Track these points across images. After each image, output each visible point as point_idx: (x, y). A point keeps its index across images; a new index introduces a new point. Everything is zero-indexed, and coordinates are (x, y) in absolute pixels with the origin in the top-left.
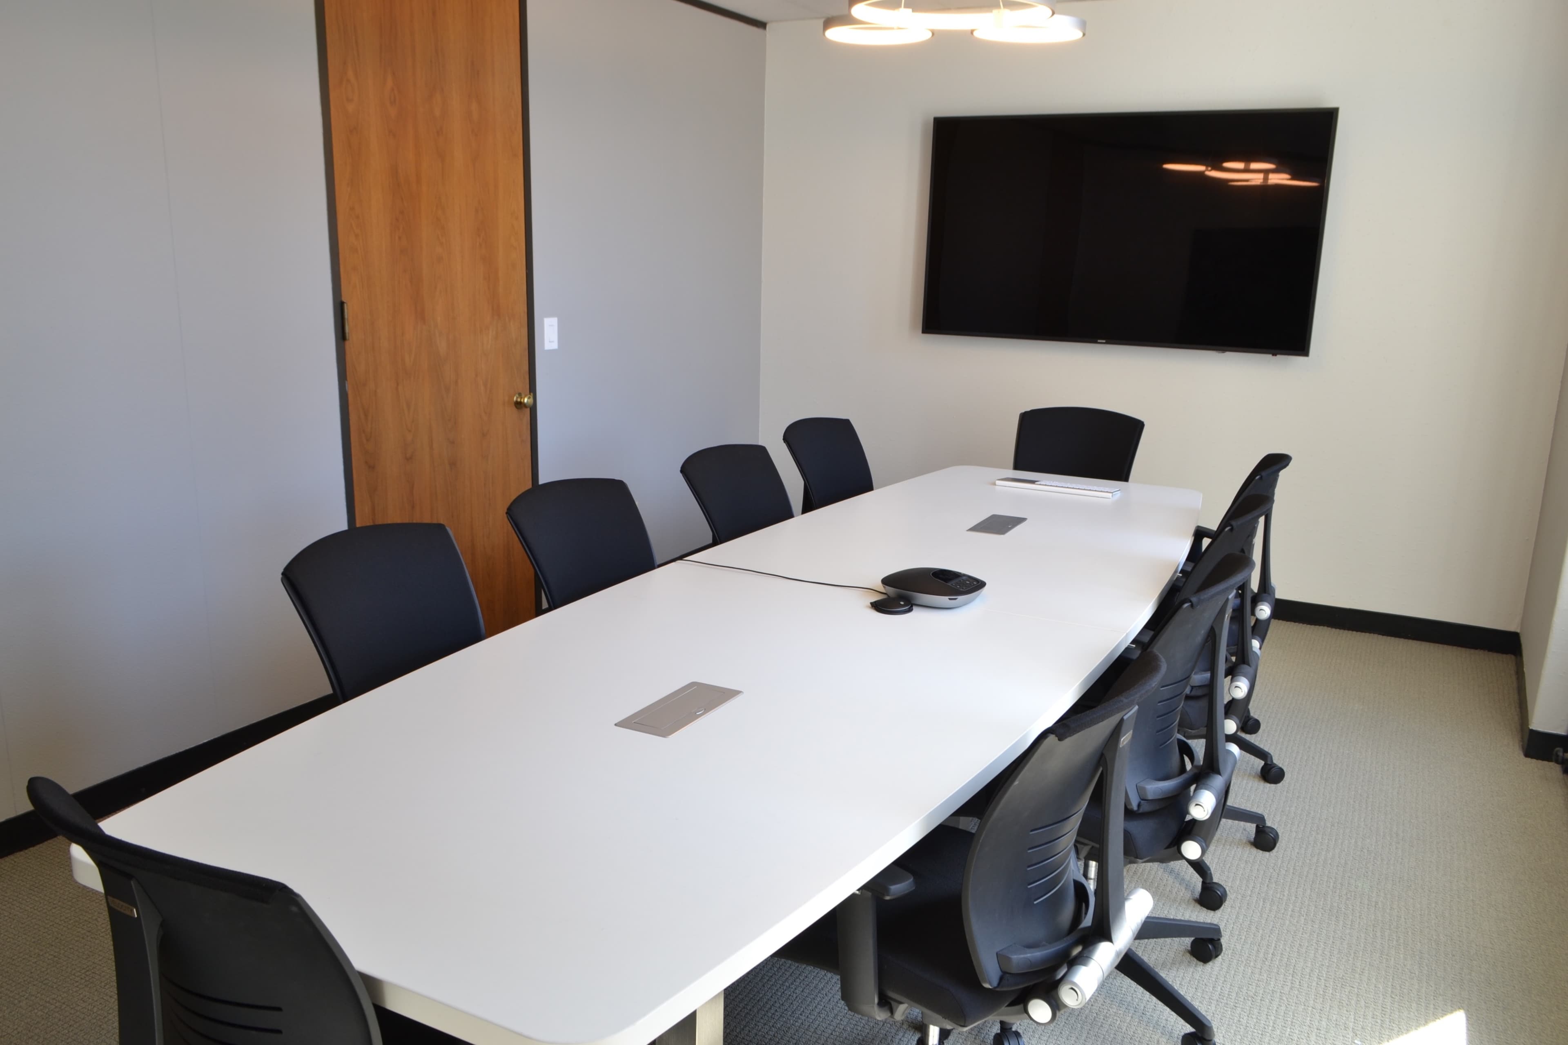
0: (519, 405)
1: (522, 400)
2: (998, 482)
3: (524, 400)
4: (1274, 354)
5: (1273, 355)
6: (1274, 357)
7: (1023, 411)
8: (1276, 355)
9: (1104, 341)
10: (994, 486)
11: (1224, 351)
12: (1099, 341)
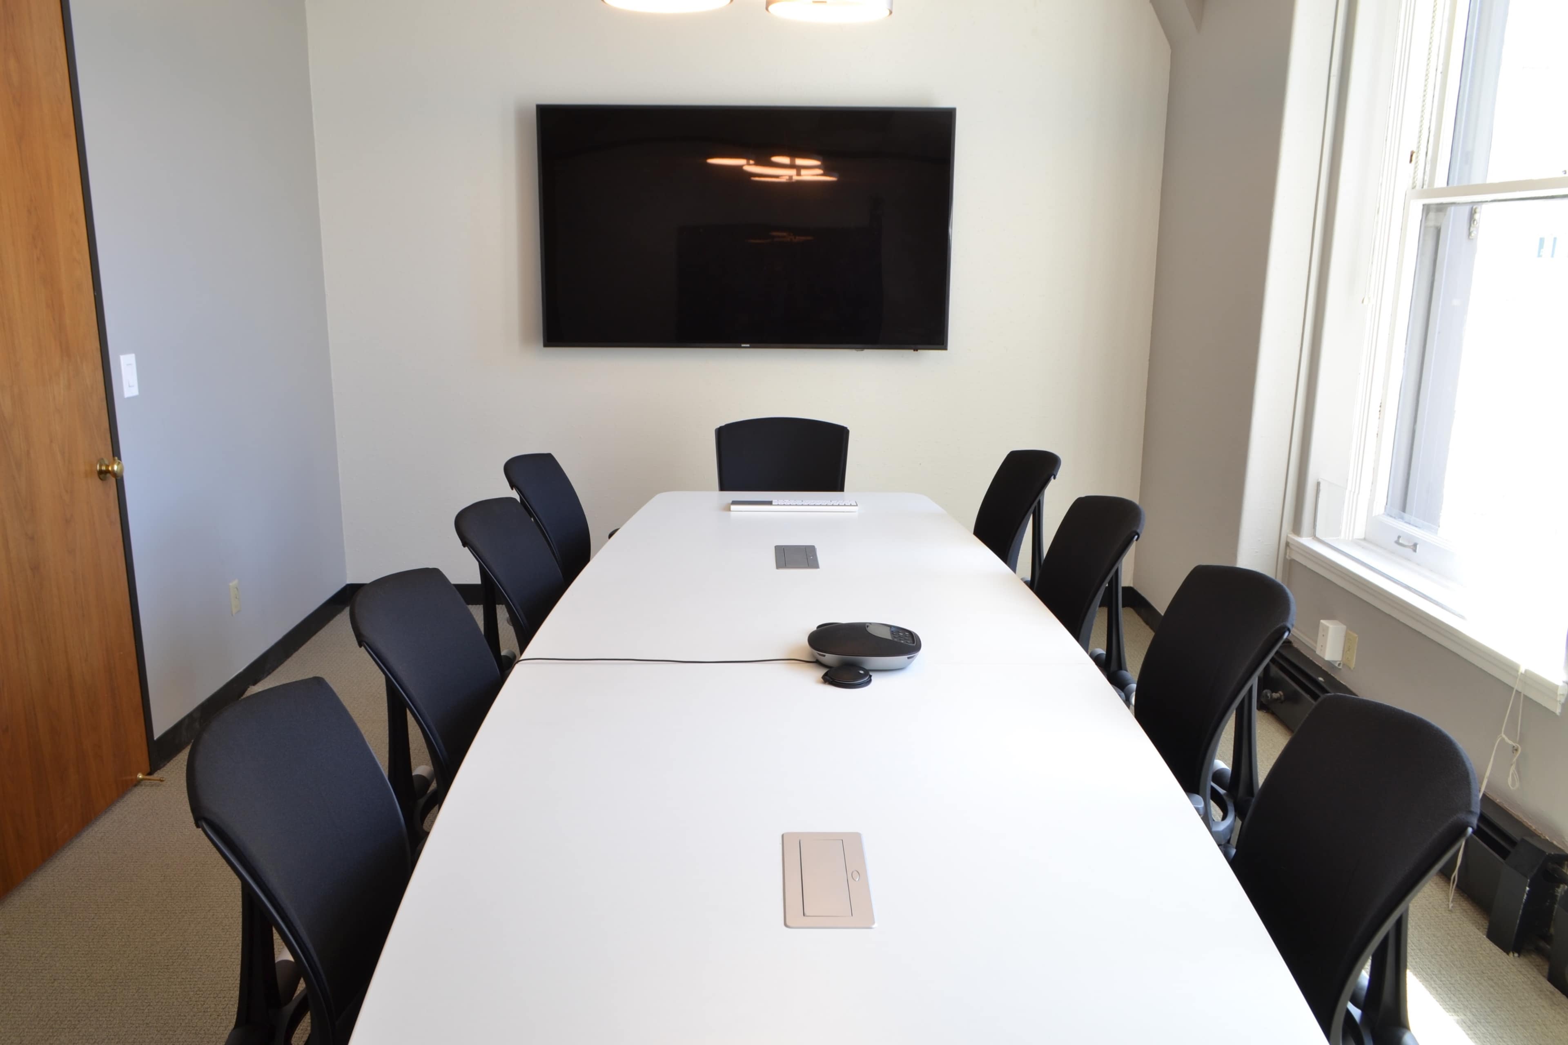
0: (103, 474)
1: (110, 469)
2: (733, 507)
3: (113, 468)
4: (916, 350)
5: (914, 350)
6: (916, 352)
7: (718, 427)
8: (917, 350)
9: (748, 345)
10: (730, 512)
11: (863, 349)
12: (743, 345)
